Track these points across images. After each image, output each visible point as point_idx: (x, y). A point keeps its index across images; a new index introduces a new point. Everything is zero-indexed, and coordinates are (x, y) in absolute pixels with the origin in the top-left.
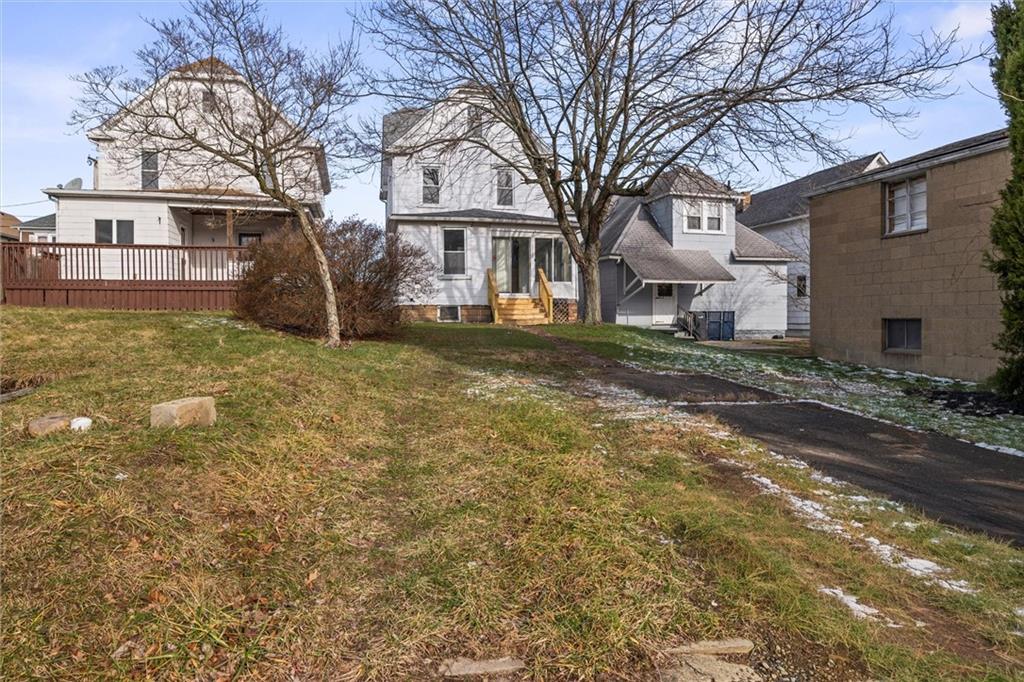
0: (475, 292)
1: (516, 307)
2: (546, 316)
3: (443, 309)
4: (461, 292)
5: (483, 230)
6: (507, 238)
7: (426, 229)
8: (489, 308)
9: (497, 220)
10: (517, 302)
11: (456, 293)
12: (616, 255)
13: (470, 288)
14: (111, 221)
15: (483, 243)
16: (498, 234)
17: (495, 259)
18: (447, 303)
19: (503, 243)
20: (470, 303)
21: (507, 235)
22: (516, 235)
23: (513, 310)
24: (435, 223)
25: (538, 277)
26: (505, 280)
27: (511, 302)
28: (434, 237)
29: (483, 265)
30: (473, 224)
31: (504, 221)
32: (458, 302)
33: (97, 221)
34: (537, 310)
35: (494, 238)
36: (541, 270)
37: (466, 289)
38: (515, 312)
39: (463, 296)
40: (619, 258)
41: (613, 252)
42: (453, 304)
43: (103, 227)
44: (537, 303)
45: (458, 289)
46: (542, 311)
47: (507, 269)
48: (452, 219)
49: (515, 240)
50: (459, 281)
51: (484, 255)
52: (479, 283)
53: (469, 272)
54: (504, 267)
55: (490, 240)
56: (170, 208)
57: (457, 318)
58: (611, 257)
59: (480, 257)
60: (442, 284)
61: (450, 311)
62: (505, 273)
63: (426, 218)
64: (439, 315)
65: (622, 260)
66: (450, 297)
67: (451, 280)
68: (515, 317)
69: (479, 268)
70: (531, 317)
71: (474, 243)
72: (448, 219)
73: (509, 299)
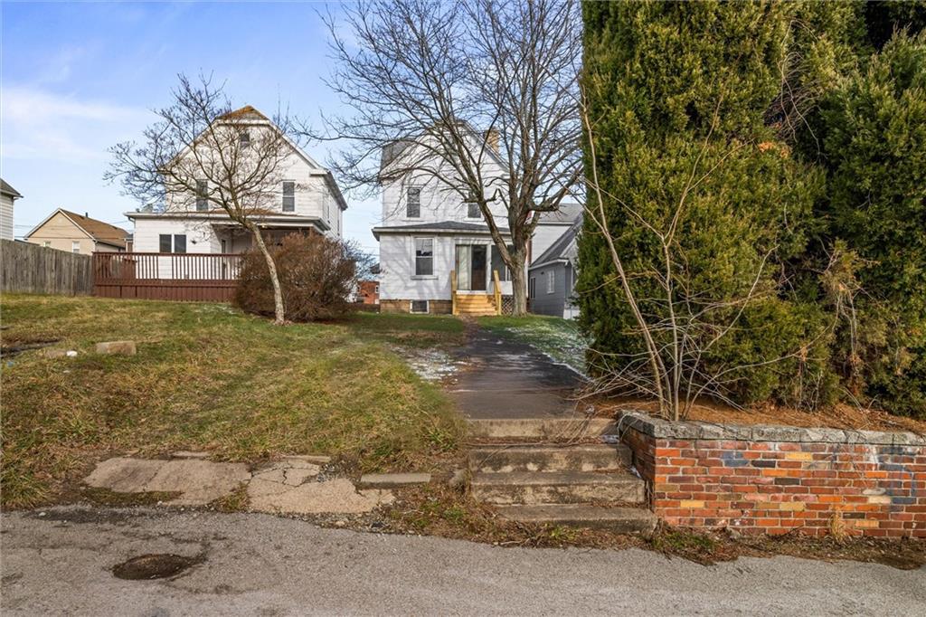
0: (441, 289)
1: (473, 302)
2: (496, 309)
3: (415, 303)
4: (430, 290)
5: (448, 239)
6: (468, 246)
7: (402, 238)
8: (451, 302)
9: (459, 231)
10: (475, 298)
11: (426, 291)
12: (564, 259)
13: (437, 287)
14: (170, 236)
15: (447, 250)
16: (460, 242)
17: (457, 262)
18: (417, 298)
19: (465, 249)
20: (437, 298)
21: (468, 243)
22: (476, 243)
23: (469, 304)
24: (409, 234)
25: (493, 279)
26: (466, 280)
27: (470, 298)
28: (408, 245)
29: (448, 268)
30: (439, 234)
31: (465, 231)
32: (427, 297)
33: (161, 235)
34: (490, 305)
35: (457, 246)
36: (496, 272)
37: (433, 288)
38: (472, 306)
39: (432, 293)
40: (566, 261)
41: (561, 256)
42: (424, 299)
43: (165, 240)
44: (490, 298)
45: (427, 287)
46: (494, 305)
47: (468, 271)
48: (422, 230)
49: (475, 247)
50: (428, 281)
51: (448, 259)
52: (444, 282)
53: (436, 273)
54: (466, 269)
55: (454, 246)
56: (213, 225)
57: (426, 310)
58: (559, 260)
59: (446, 261)
60: (415, 283)
61: (421, 305)
62: (466, 274)
63: (401, 230)
64: (411, 308)
65: (569, 263)
66: (421, 293)
67: (421, 279)
68: (470, 310)
69: (444, 269)
70: (484, 310)
71: (440, 250)
72: (418, 230)
73: (468, 295)
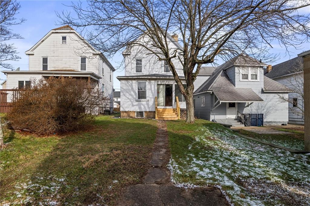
0: (150, 106)
1: (166, 112)
2: (178, 116)
3: (137, 112)
4: (144, 106)
5: (153, 82)
6: (163, 85)
7: (130, 82)
8: (155, 112)
9: (158, 78)
10: (167, 110)
11: (142, 107)
12: (210, 91)
13: (148, 105)
14: (24, 81)
15: (153, 86)
16: (159, 83)
17: (158, 93)
18: (138, 110)
19: (161, 87)
20: (148, 110)
21: (163, 83)
22: (167, 83)
23: (164, 113)
24: (135, 79)
25: (176, 101)
26: (163, 101)
27: (164, 110)
28: (134, 85)
29: (153, 95)
30: (149, 79)
31: (161, 78)
32: (143, 110)
33: (19, 81)
34: (174, 114)
35: (158, 85)
36: (177, 97)
37: (147, 105)
38: (165, 114)
39: (145, 108)
40: (211, 92)
41: (209, 89)
42: (141, 111)
43: (21, 83)
44: (174, 110)
45: (143, 105)
46: (176, 114)
47: (163, 97)
48: (140, 77)
49: (167, 85)
50: (143, 102)
51: (153, 91)
52: (151, 103)
53: (148, 98)
54: (162, 96)
55: (156, 85)
56: (43, 76)
57: (143, 116)
58: (208, 91)
59: (152, 92)
60: (137, 103)
61: (141, 113)
62: (162, 99)
63: (130, 77)
64: (136, 115)
65: (213, 93)
66: (140, 108)
67: (140, 101)
68: (164, 117)
69: (151, 96)
70: (170, 116)
71: (150, 87)
72: (138, 77)
73: (164, 109)
